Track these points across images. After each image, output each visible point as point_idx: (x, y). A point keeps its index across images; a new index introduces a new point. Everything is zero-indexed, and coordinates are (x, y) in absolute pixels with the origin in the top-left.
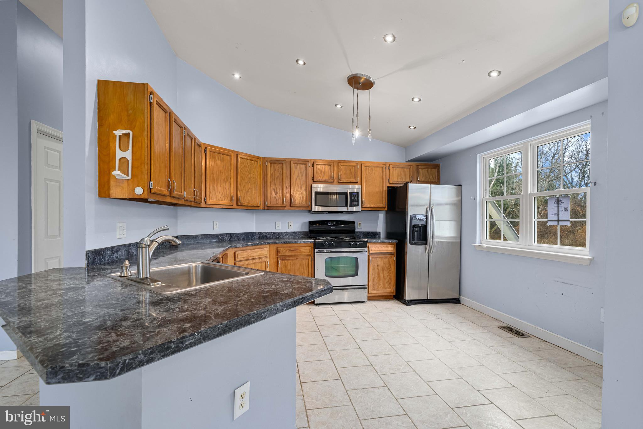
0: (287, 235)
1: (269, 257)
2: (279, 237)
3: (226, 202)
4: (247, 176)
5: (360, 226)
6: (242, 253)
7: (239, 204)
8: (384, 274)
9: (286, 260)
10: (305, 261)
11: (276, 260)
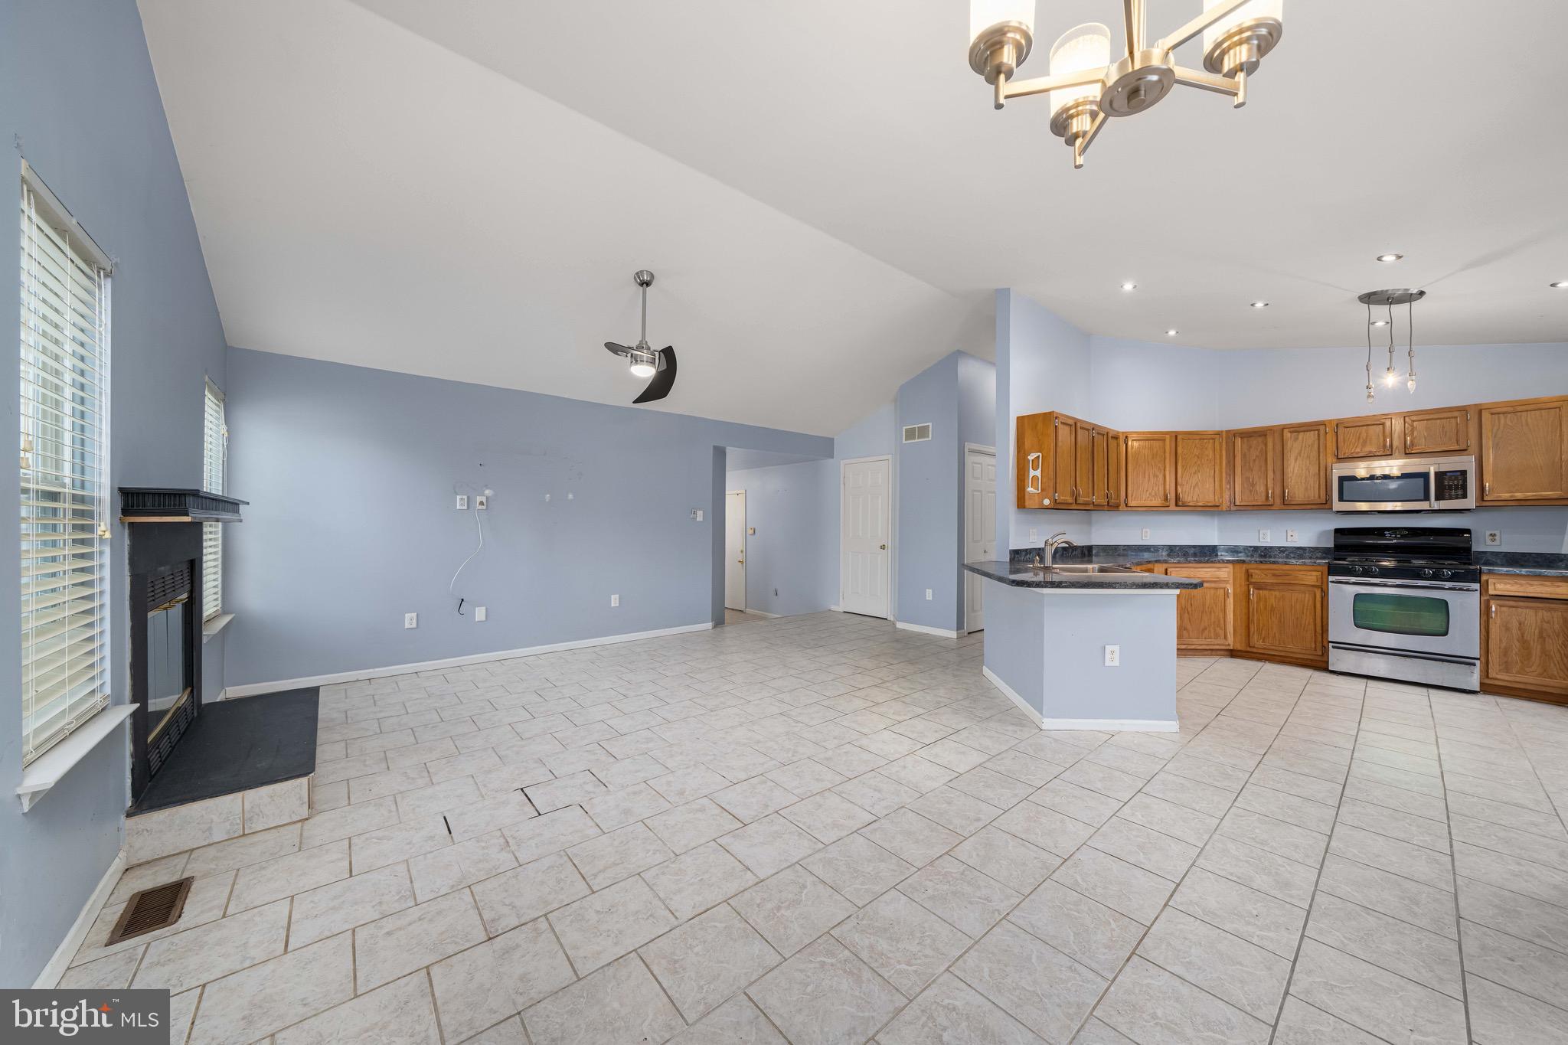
0: (1284, 552)
1: (1231, 582)
2: (1265, 555)
3: (1158, 502)
4: (1194, 464)
5: (1493, 540)
7: (1180, 504)
9: (1267, 589)
10: (1307, 595)
11: (1246, 588)
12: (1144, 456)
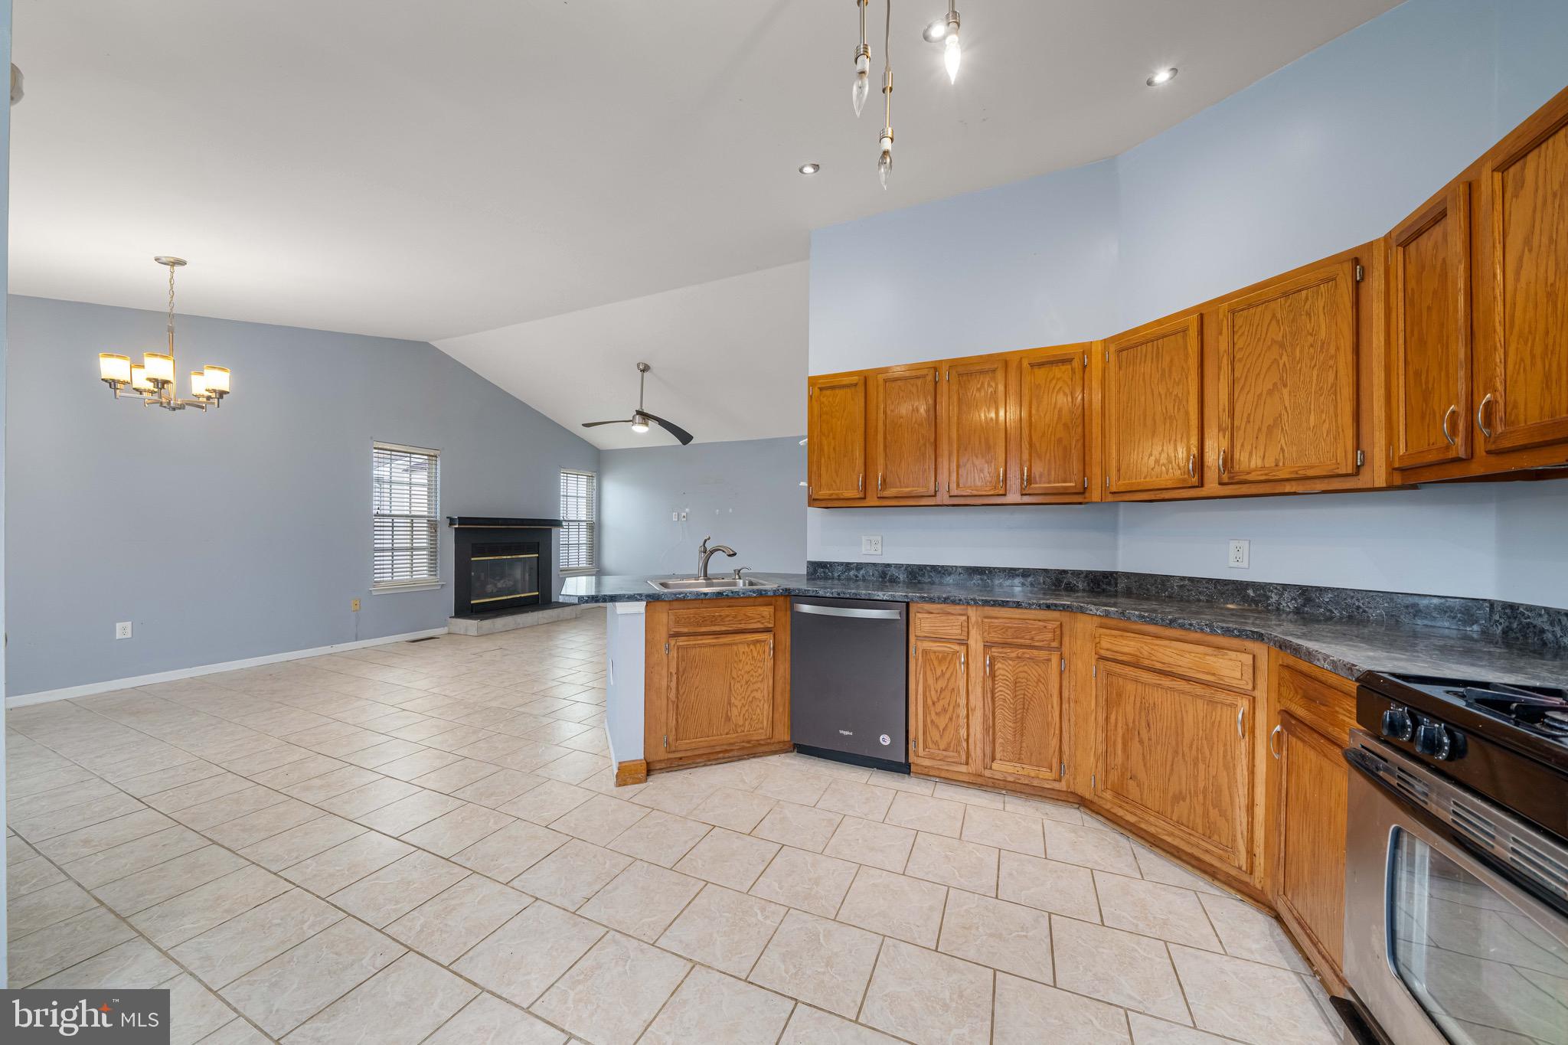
4: (1270, 366)
6: (1116, 636)
12: (1144, 380)
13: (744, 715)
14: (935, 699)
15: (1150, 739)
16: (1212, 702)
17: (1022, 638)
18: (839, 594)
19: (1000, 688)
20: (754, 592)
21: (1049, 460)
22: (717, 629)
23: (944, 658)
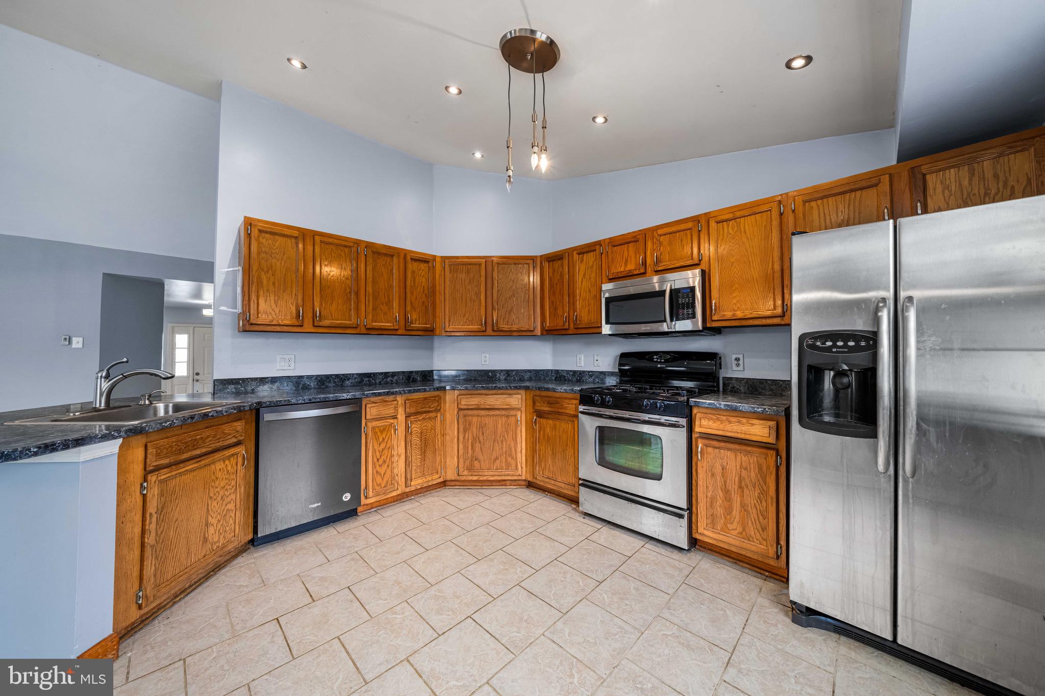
0: (592, 377)
1: (523, 409)
2: (580, 380)
3: (480, 328)
4: (510, 288)
5: (738, 365)
6: (468, 398)
7: (496, 328)
8: (742, 496)
12: (462, 280)
13: (219, 530)
14: (378, 457)
15: (484, 439)
16: (508, 416)
17: (425, 408)
18: (310, 400)
19: (414, 438)
20: (235, 409)
21: (419, 312)
22: (198, 452)
23: (384, 429)
